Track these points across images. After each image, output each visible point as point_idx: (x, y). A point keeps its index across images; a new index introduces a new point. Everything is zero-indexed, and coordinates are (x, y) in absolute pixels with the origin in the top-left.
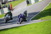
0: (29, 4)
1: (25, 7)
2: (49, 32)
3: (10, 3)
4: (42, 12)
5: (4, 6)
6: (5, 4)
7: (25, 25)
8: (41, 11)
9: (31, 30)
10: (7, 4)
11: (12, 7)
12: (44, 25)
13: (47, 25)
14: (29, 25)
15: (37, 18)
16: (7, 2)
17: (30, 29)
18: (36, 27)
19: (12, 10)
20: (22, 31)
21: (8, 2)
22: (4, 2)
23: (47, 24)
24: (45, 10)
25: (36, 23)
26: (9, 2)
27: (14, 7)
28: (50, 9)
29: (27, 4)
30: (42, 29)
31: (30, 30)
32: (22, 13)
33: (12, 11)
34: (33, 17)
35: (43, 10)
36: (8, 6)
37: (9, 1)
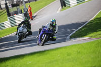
0: (65, 6)
1: (58, 12)
4: (91, 22)
5: (16, 10)
6: (18, 7)
7: (57, 49)
8: (89, 21)
9: (70, 57)
10: (21, 7)
11: (31, 13)
12: (96, 47)
16: (22, 2)
17: (68, 55)
19: (32, 18)
20: (52, 60)
21: (24, 3)
22: (15, 3)
25: (79, 45)
26: (26, 2)
29: (62, 7)
30: (92, 56)
31: (68, 57)
34: (74, 32)
36: (24, 10)
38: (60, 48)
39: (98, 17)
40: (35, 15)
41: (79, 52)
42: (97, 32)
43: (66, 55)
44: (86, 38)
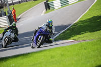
0: (49, 9)
1: (42, 15)
2: (88, 64)
3: (11, 7)
4: (75, 25)
6: (2, 9)
8: (73, 24)
9: (54, 60)
10: (5, 10)
11: (15, 15)
12: (80, 50)
13: (86, 51)
14: (49, 50)
15: (64, 37)
16: (6, 5)
17: (52, 58)
18: (62, 55)
20: (36, 62)
21: (8, 5)
23: (85, 49)
24: (81, 21)
25: (62, 47)
26: (10, 5)
27: (20, 15)
28: (90, 19)
29: (46, 10)
31: (52, 60)
32: (43, 25)
33: (16, 22)
34: (58, 35)
35: (76, 22)
36: (8, 12)
37: (9, 3)
38: (44, 50)
39: (82, 20)
40: (19, 17)
41: (63, 55)
42: (80, 34)
43: (50, 58)
44: (70, 40)
